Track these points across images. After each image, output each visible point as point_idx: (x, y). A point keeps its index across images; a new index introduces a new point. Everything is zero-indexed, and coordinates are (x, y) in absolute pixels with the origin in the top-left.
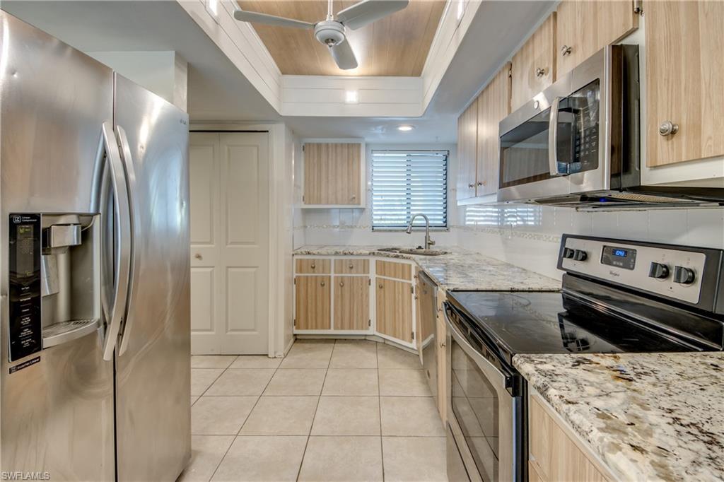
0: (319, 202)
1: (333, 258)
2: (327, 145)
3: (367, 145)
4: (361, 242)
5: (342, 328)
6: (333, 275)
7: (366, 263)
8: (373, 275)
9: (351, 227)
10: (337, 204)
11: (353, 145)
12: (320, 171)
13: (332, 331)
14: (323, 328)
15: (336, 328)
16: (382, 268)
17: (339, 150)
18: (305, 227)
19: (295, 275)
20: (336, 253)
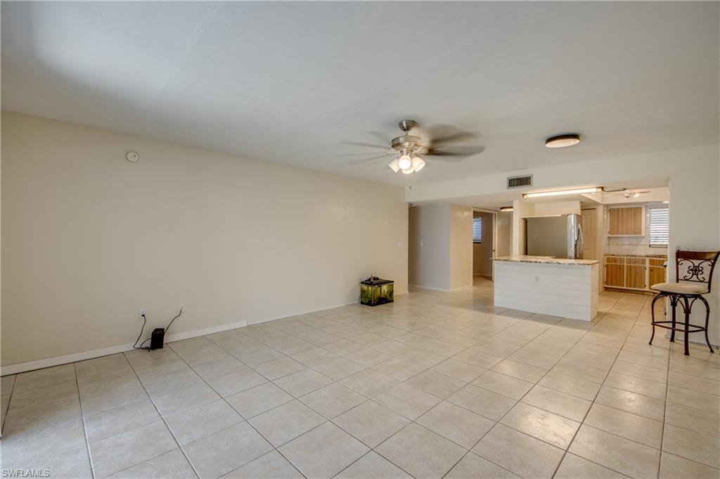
0: (618, 234)
1: (625, 258)
2: (623, 209)
3: (646, 206)
4: (641, 251)
5: (630, 286)
6: (625, 264)
7: (644, 261)
8: (647, 265)
9: (636, 245)
10: (627, 234)
11: (637, 208)
12: (618, 217)
13: (625, 288)
14: (620, 285)
15: (627, 286)
16: (652, 262)
17: (629, 210)
18: (609, 245)
19: (606, 263)
20: (628, 256)
